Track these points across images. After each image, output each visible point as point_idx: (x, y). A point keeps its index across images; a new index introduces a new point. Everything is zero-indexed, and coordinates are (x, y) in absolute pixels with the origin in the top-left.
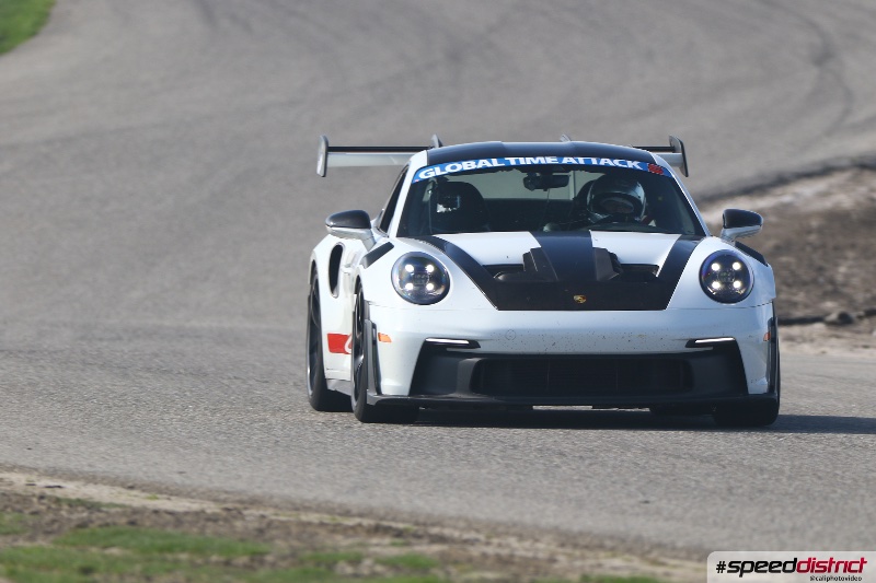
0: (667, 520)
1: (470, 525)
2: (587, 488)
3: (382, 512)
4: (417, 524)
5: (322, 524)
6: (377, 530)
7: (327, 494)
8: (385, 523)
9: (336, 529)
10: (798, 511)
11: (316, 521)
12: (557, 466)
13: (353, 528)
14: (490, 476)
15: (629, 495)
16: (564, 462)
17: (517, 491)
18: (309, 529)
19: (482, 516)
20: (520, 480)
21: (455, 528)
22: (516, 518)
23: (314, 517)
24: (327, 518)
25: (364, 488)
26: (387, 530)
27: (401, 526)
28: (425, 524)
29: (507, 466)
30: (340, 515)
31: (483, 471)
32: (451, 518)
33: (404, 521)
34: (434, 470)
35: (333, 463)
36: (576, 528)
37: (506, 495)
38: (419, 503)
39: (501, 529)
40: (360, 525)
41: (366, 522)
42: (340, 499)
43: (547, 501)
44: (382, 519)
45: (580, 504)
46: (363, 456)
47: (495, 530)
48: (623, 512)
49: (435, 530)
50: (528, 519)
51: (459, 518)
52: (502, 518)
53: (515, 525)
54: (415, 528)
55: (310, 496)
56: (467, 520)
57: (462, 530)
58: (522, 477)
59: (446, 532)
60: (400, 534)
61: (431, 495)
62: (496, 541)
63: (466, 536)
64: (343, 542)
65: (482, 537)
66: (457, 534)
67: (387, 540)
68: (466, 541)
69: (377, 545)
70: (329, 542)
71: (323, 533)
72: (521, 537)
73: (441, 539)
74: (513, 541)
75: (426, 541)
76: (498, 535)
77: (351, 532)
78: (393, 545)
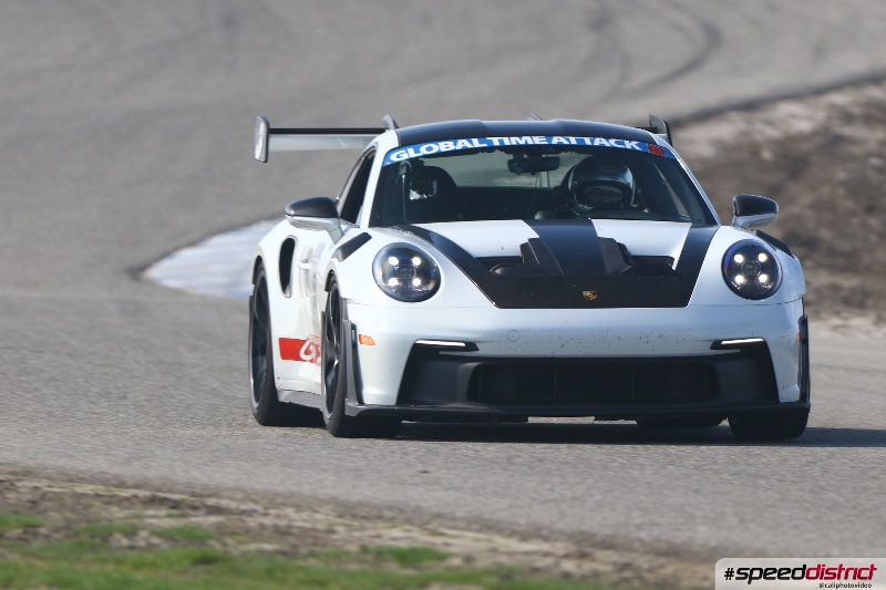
0: (446, 489)
1: (248, 496)
2: (366, 458)
3: (157, 483)
4: (193, 495)
5: (97, 496)
6: (153, 501)
7: (101, 465)
8: (161, 495)
9: (112, 500)
10: (578, 480)
11: (91, 493)
13: (128, 499)
14: (268, 447)
15: (409, 465)
17: (295, 462)
18: (84, 501)
19: (260, 487)
20: (298, 450)
21: (232, 498)
22: (294, 489)
23: (88, 489)
24: (101, 490)
25: (139, 459)
26: (162, 502)
27: (177, 497)
28: (201, 496)
30: (116, 486)
32: (228, 489)
33: (180, 492)
34: (211, 440)
35: (107, 434)
36: (354, 498)
37: (283, 465)
38: (196, 473)
39: (279, 500)
40: (135, 496)
41: (142, 493)
42: (115, 471)
43: (325, 471)
44: (158, 490)
45: (358, 474)
46: (138, 426)
47: (273, 501)
48: (402, 482)
49: (211, 501)
50: (306, 489)
51: (237, 489)
52: (279, 488)
53: (293, 495)
54: (192, 499)
55: (84, 467)
56: (244, 491)
57: (240, 501)
59: (224, 503)
60: (175, 505)
61: (207, 466)
62: (273, 512)
63: (243, 507)
64: (118, 514)
65: (258, 508)
66: (233, 505)
67: (163, 512)
68: (243, 513)
69: (153, 517)
70: (104, 514)
71: (97, 504)
72: (299, 508)
73: (218, 510)
74: (290, 512)
75: (202, 512)
76: (276, 506)
77: (126, 503)
78: (170, 516)
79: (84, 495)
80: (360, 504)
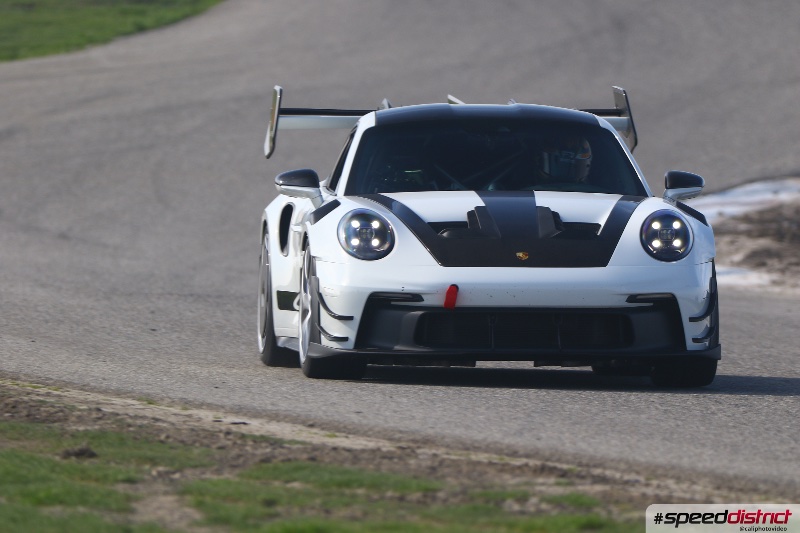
1: (631, 467)
2: (742, 434)
3: (547, 453)
4: (580, 464)
5: (491, 464)
6: (543, 470)
7: (495, 435)
8: (550, 464)
9: (504, 468)
11: (485, 461)
12: (713, 413)
13: (519, 467)
14: (649, 421)
16: (719, 410)
17: (675, 436)
18: (479, 468)
19: (642, 460)
20: (678, 426)
21: (617, 469)
22: (675, 461)
23: (483, 457)
24: (495, 458)
25: (531, 430)
26: (552, 471)
27: (565, 467)
28: (587, 465)
29: (666, 411)
30: (507, 455)
31: (643, 416)
32: (612, 460)
33: (568, 462)
34: (597, 414)
35: (501, 406)
36: (731, 473)
37: (664, 439)
38: (583, 445)
39: (660, 472)
40: (526, 465)
41: (532, 462)
42: (508, 441)
43: (703, 445)
44: (547, 460)
45: (735, 449)
46: (529, 400)
47: (654, 472)
48: (776, 458)
49: (597, 471)
50: (685, 462)
51: (620, 461)
52: (661, 460)
53: (673, 468)
54: (579, 469)
55: (479, 437)
56: (627, 462)
57: (624, 471)
58: (680, 423)
59: (608, 473)
60: (564, 474)
61: (594, 438)
62: (655, 482)
63: (626, 477)
64: (510, 481)
65: (642, 479)
66: (618, 475)
67: (552, 480)
68: (627, 482)
69: (543, 484)
70: (497, 481)
71: (492, 471)
72: (678, 480)
73: (603, 480)
74: (671, 483)
75: (589, 481)
76: (657, 477)
77: (518, 472)
78: (558, 484)
79: (479, 463)
80: (736, 477)
